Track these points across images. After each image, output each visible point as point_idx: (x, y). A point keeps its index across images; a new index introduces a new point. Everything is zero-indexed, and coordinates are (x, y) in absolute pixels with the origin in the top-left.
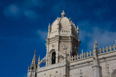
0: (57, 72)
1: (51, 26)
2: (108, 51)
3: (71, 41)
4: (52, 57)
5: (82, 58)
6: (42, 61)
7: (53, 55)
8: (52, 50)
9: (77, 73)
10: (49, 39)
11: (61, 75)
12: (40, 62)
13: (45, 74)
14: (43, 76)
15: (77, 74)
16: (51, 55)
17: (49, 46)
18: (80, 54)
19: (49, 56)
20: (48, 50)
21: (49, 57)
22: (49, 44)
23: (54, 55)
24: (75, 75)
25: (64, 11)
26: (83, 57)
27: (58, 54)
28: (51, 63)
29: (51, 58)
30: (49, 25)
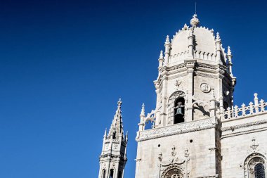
0: (191, 141)
1: (170, 41)
3: (220, 77)
5: (254, 111)
6: (149, 115)
7: (176, 105)
8: (175, 93)
9: (243, 145)
10: (167, 69)
11: (202, 147)
12: (146, 119)
13: (159, 146)
14: (153, 148)
15: (242, 148)
16: (173, 105)
17: (166, 84)
18: (251, 103)
19: (169, 105)
20: (166, 93)
21: (167, 109)
22: (167, 79)
23: (179, 103)
24: (238, 149)
25: (195, 16)
26: (260, 110)
27: (193, 101)
28: (173, 122)
29: (173, 110)
30: (167, 40)
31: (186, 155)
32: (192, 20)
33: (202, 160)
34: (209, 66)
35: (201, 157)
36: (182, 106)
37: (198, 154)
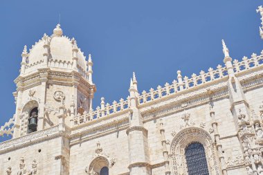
0: (40, 151)
2: (163, 95)
3: (75, 84)
4: (29, 120)
5: (101, 116)
7: (30, 115)
8: (29, 102)
9: (89, 150)
10: (23, 79)
13: (9, 159)
22: (22, 89)
23: (34, 113)
24: (85, 154)
25: (59, 25)
26: (105, 114)
28: (26, 132)
30: (25, 50)
31: (34, 166)
32: (55, 29)
33: (49, 169)
34: (64, 74)
35: (48, 166)
36: (36, 116)
37: (45, 164)
